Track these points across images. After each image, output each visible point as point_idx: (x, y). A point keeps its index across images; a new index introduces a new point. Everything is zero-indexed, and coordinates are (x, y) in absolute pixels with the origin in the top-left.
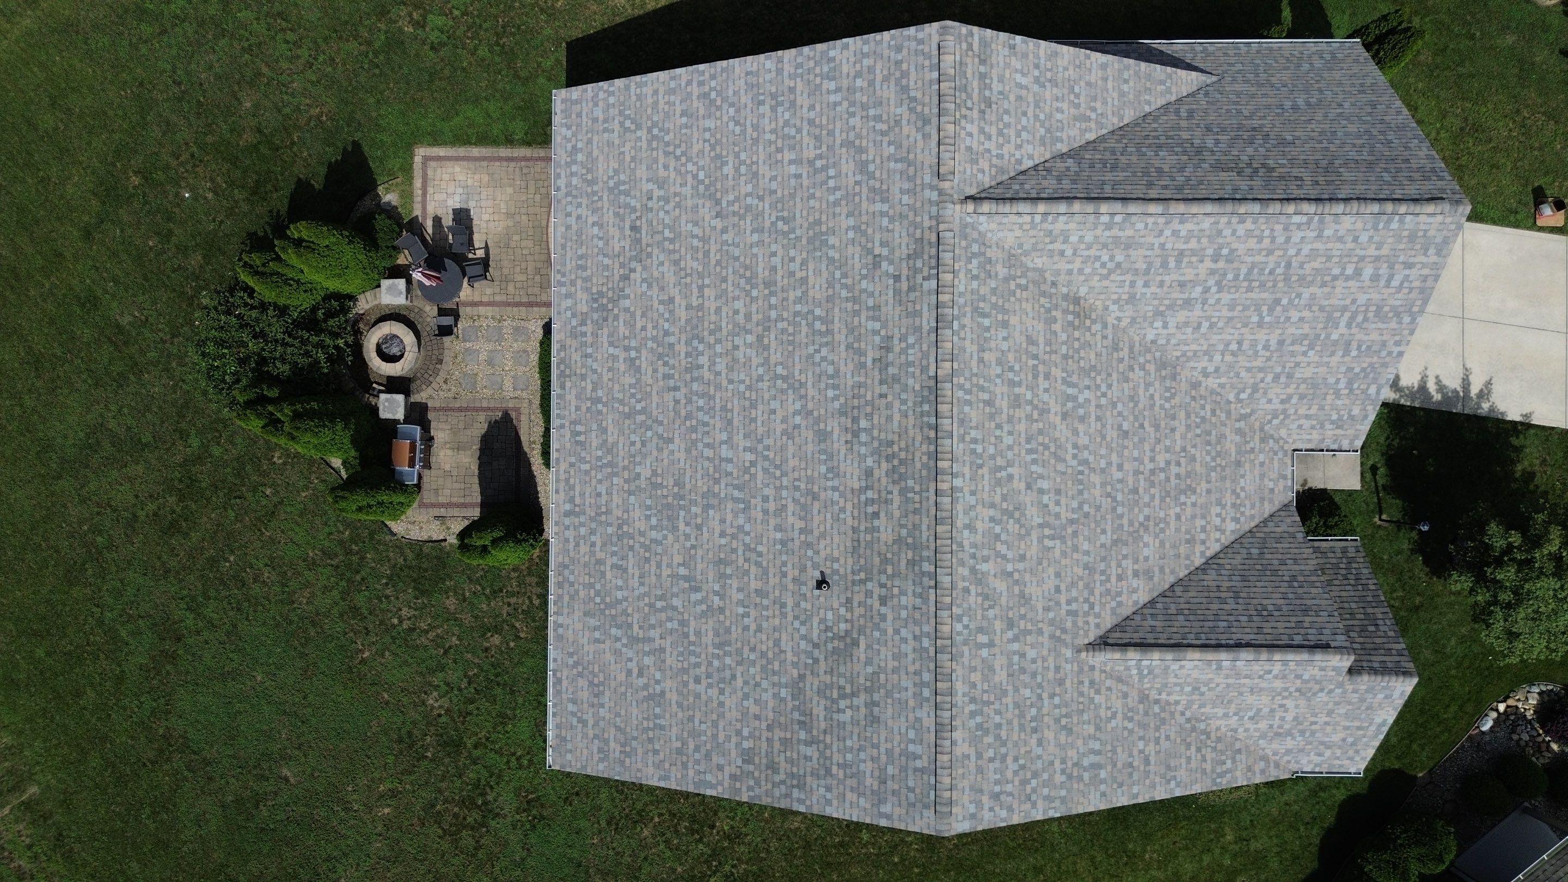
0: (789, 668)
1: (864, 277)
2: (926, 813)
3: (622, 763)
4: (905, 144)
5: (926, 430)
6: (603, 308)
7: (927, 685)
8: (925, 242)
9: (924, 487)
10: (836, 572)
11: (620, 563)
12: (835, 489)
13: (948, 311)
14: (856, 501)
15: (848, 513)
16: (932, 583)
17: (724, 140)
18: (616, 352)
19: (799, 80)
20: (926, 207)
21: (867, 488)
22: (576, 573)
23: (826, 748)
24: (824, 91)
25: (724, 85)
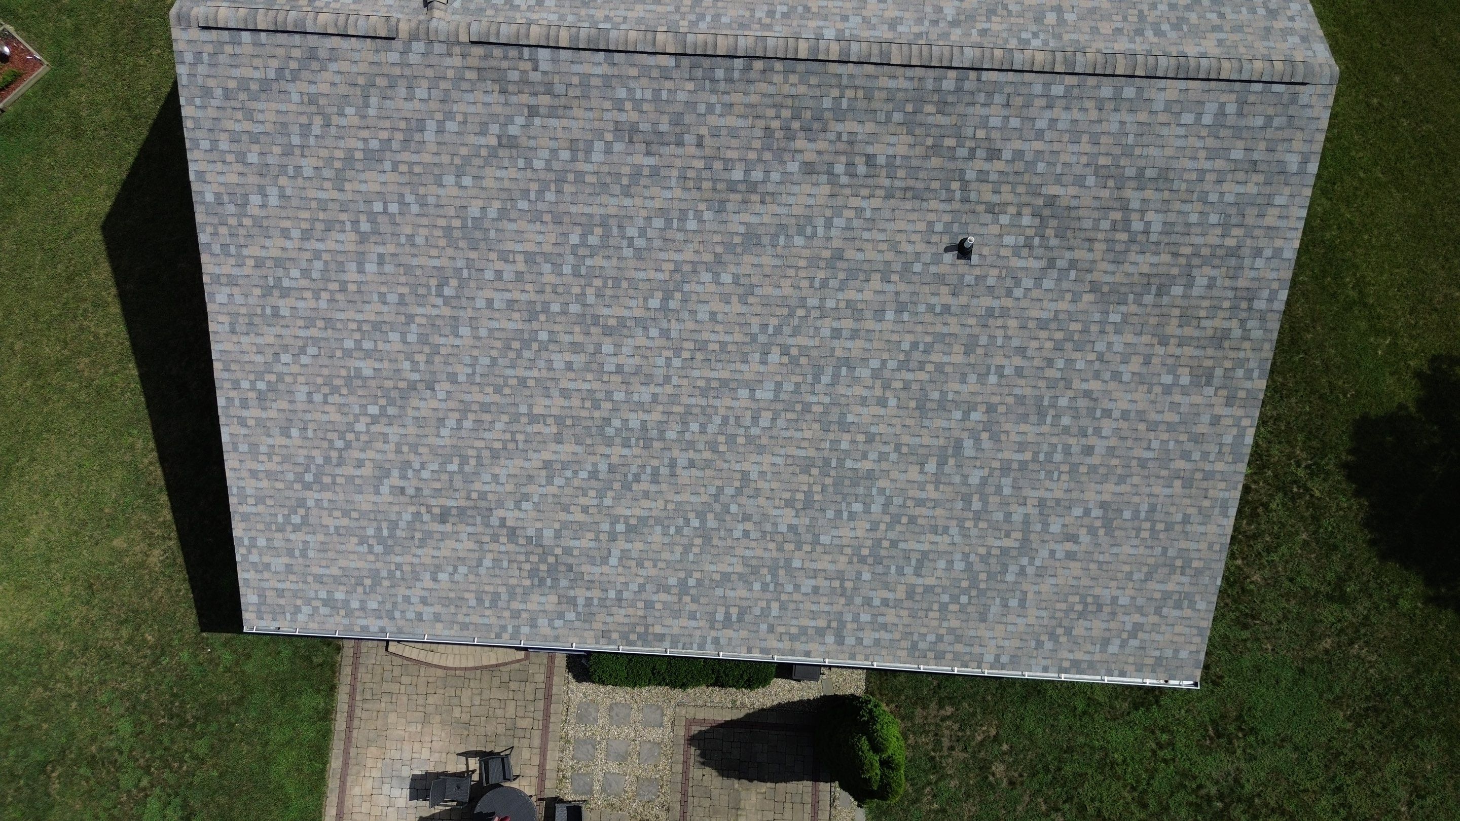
0: (1080, 306)
1: (529, 161)
2: (1303, 100)
3: (1198, 572)
4: (343, 89)
5: (753, 75)
6: (552, 570)
7: (1119, 89)
8: (483, 64)
9: (834, 81)
10: (948, 225)
11: (913, 562)
12: (828, 225)
13: (583, 33)
14: (847, 191)
15: (864, 204)
16: (973, 75)
17: (326, 372)
18: (616, 553)
19: (246, 252)
20: (434, 60)
21: (830, 173)
22: (924, 630)
23: (1197, 255)
24: (263, 213)
25: (248, 367)
